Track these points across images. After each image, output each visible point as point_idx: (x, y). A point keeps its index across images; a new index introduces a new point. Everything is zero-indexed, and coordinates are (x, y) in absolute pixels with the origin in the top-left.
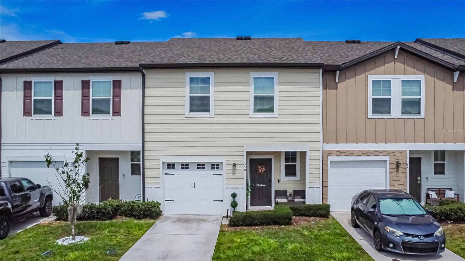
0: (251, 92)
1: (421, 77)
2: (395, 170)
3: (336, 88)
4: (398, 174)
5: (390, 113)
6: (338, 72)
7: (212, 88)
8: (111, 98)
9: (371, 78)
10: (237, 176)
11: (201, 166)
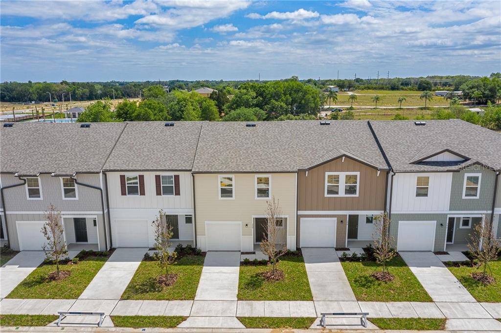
0: (255, 186)
1: (358, 173)
2: (340, 226)
3: (306, 180)
4: (342, 228)
5: (338, 193)
6: (307, 172)
8: (174, 185)
9: (328, 173)
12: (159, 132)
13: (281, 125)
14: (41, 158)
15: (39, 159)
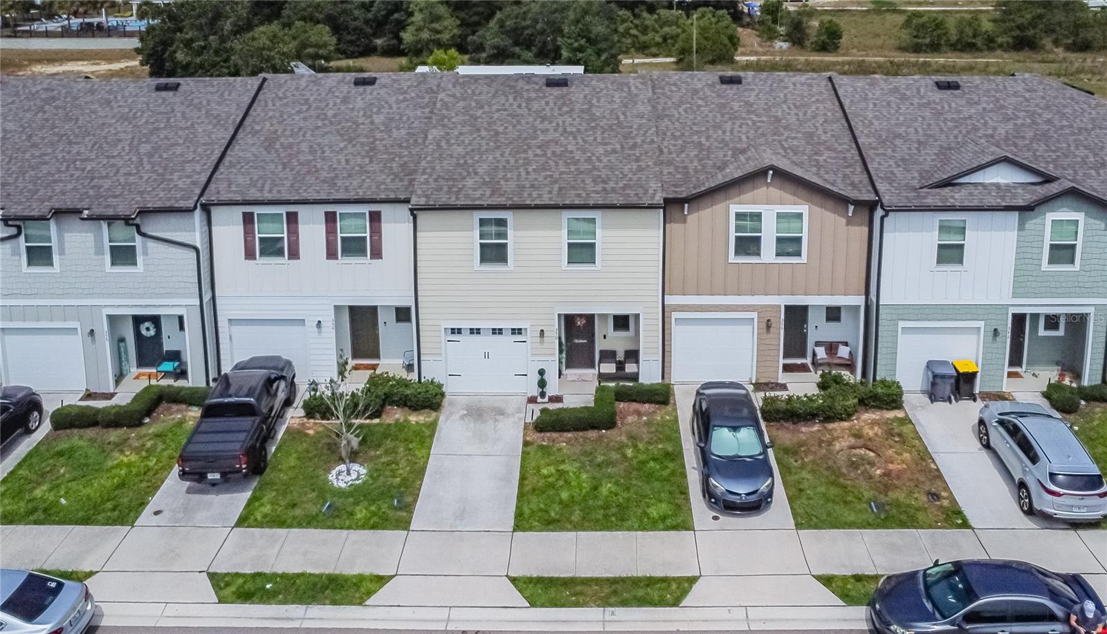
0: (562, 238)
1: (804, 209)
2: (765, 331)
3: (685, 221)
4: (769, 336)
5: (759, 254)
6: (686, 205)
7: (510, 233)
8: (368, 235)
9: (735, 208)
10: (545, 345)
11: (497, 332)
12: (338, 101)
13: (627, 84)
14: (60, 172)
15: (53, 175)
